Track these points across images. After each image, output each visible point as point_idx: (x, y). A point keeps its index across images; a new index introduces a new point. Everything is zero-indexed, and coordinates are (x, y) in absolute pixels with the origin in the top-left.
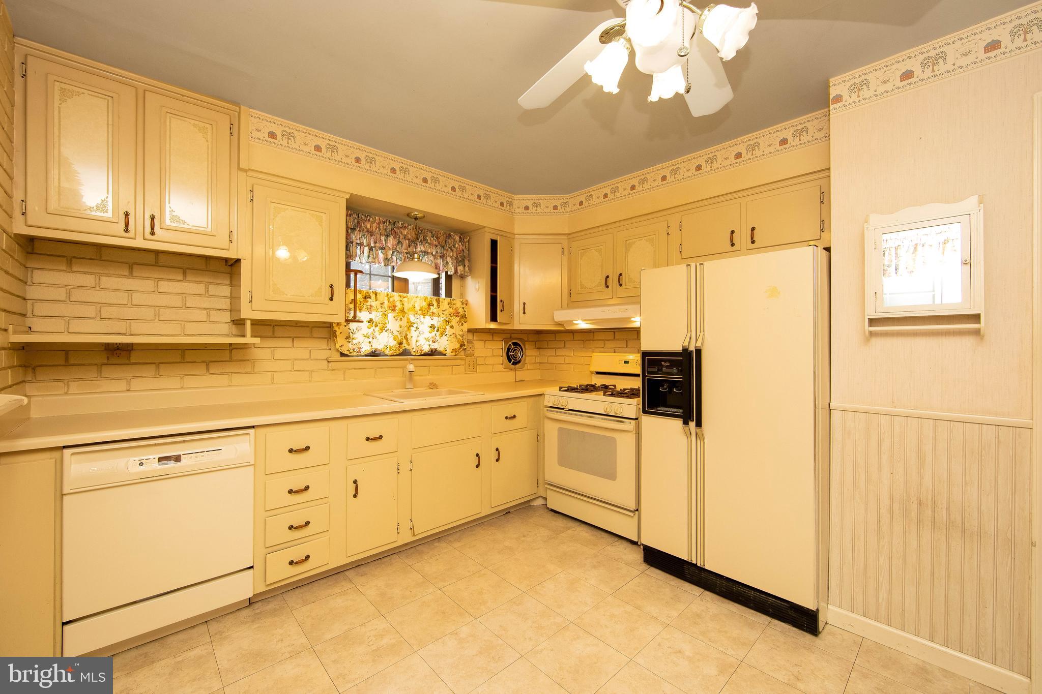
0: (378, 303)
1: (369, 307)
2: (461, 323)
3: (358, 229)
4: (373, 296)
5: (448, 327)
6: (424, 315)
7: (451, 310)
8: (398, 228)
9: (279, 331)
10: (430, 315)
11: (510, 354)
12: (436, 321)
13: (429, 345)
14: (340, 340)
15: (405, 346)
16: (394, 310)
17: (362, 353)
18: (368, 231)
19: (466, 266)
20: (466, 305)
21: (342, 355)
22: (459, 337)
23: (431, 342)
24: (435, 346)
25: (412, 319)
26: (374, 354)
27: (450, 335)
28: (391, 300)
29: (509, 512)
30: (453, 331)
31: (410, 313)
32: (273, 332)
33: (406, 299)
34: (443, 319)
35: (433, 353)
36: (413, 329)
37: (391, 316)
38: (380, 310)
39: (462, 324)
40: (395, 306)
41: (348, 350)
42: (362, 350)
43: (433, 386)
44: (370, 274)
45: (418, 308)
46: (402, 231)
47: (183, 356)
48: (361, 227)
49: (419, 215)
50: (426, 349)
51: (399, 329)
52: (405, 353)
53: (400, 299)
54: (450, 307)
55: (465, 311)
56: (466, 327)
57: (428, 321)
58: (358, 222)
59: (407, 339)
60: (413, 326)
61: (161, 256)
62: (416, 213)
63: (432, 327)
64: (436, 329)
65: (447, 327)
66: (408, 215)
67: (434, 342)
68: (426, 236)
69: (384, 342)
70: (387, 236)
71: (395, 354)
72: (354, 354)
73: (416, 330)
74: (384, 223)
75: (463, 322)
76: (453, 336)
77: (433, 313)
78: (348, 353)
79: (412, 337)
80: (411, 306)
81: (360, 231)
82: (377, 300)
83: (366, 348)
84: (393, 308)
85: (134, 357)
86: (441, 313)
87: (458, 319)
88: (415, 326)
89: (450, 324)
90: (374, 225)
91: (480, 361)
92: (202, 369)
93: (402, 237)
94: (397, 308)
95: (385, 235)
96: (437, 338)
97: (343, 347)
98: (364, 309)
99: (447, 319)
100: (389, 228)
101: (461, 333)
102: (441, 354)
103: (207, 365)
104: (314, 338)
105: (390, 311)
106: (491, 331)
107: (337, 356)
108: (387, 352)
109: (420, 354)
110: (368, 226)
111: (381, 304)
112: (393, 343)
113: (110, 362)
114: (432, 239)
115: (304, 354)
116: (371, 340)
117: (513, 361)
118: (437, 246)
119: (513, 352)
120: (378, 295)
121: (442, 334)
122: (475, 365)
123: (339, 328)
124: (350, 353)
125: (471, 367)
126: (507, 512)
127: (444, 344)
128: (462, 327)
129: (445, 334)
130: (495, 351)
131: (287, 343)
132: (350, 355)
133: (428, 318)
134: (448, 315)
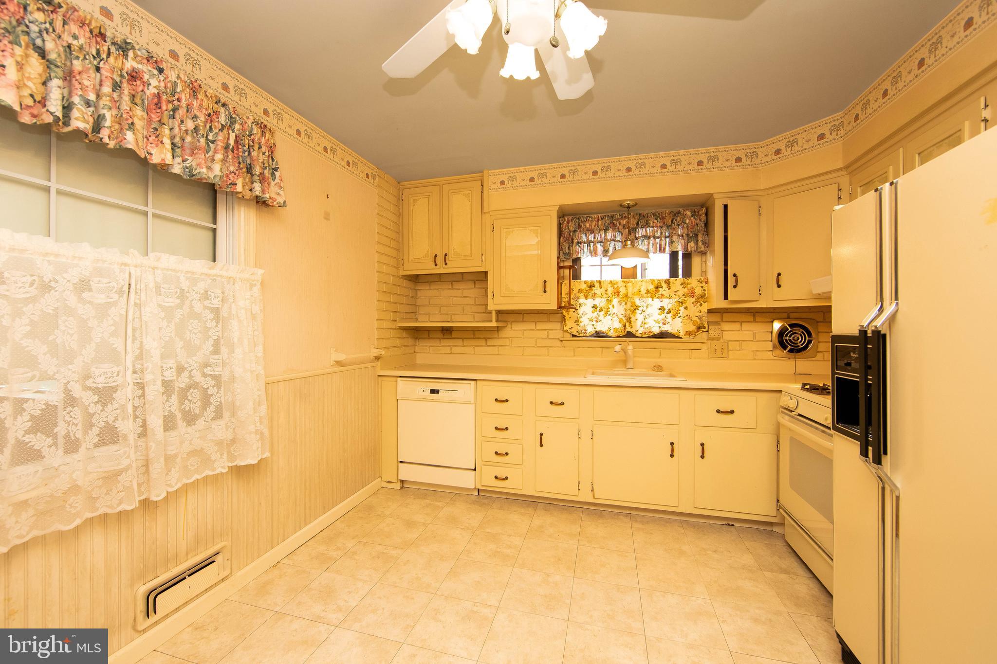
0: (603, 290)
1: (593, 294)
2: (699, 304)
3: (579, 230)
4: (597, 285)
5: (682, 309)
6: (652, 297)
7: (685, 290)
8: (617, 220)
9: (526, 317)
10: (659, 298)
11: (784, 338)
12: (667, 303)
13: (660, 327)
14: (570, 324)
15: (628, 329)
16: (618, 295)
17: (587, 335)
18: (587, 230)
19: (699, 241)
20: (706, 283)
21: (574, 336)
22: (695, 319)
23: (661, 325)
24: (667, 328)
25: (638, 302)
26: (598, 335)
27: (684, 317)
28: (616, 286)
29: (733, 525)
30: (687, 312)
31: (636, 296)
32: (523, 319)
33: (630, 284)
34: (676, 300)
35: (662, 335)
36: (638, 312)
37: (615, 301)
38: (605, 296)
39: (701, 305)
40: (619, 292)
41: (577, 332)
42: (587, 332)
43: (658, 368)
44: (601, 265)
45: (643, 291)
46: (621, 221)
47: (474, 334)
48: (581, 227)
49: (632, 203)
50: (656, 330)
51: (624, 313)
52: (630, 335)
53: (625, 285)
54: (685, 288)
55: (704, 290)
56: (705, 308)
57: (657, 303)
58: (579, 225)
59: (630, 322)
60: (638, 309)
61: (464, 275)
62: (628, 202)
63: (662, 309)
64: (666, 311)
65: (680, 308)
66: (621, 205)
67: (664, 324)
68: (647, 221)
69: (610, 324)
70: (606, 230)
71: (621, 335)
72: (582, 335)
73: (641, 313)
74: (602, 219)
75: (702, 302)
76: (686, 318)
77: (662, 295)
78: (577, 334)
79: (636, 320)
80: (636, 290)
81: (580, 231)
82: (601, 288)
83: (590, 330)
84: (617, 293)
85: (454, 334)
86: (672, 295)
87: (693, 299)
88: (640, 309)
89: (684, 305)
90: (594, 224)
91: (732, 345)
92: (483, 342)
93: (621, 227)
94: (621, 293)
95: (604, 230)
96: (667, 320)
97: (573, 329)
98: (589, 296)
99: (680, 300)
100: (608, 222)
101: (698, 314)
102: (672, 336)
103: (486, 340)
104: (551, 322)
105: (616, 296)
106: (752, 311)
107: (569, 337)
108: (611, 333)
109: (648, 336)
110: (588, 225)
111: (606, 291)
112: (618, 325)
113: (445, 337)
114: (656, 221)
115: (544, 334)
116: (594, 323)
117: (789, 347)
118: (662, 227)
119: (790, 336)
120: (602, 283)
121: (675, 316)
122: (725, 351)
123: (568, 314)
124: (579, 334)
125: (719, 352)
126: (730, 523)
127: (675, 326)
128: (700, 308)
129: (679, 315)
130: (758, 334)
131: (532, 326)
132: (578, 335)
133: (656, 300)
134: (681, 296)
